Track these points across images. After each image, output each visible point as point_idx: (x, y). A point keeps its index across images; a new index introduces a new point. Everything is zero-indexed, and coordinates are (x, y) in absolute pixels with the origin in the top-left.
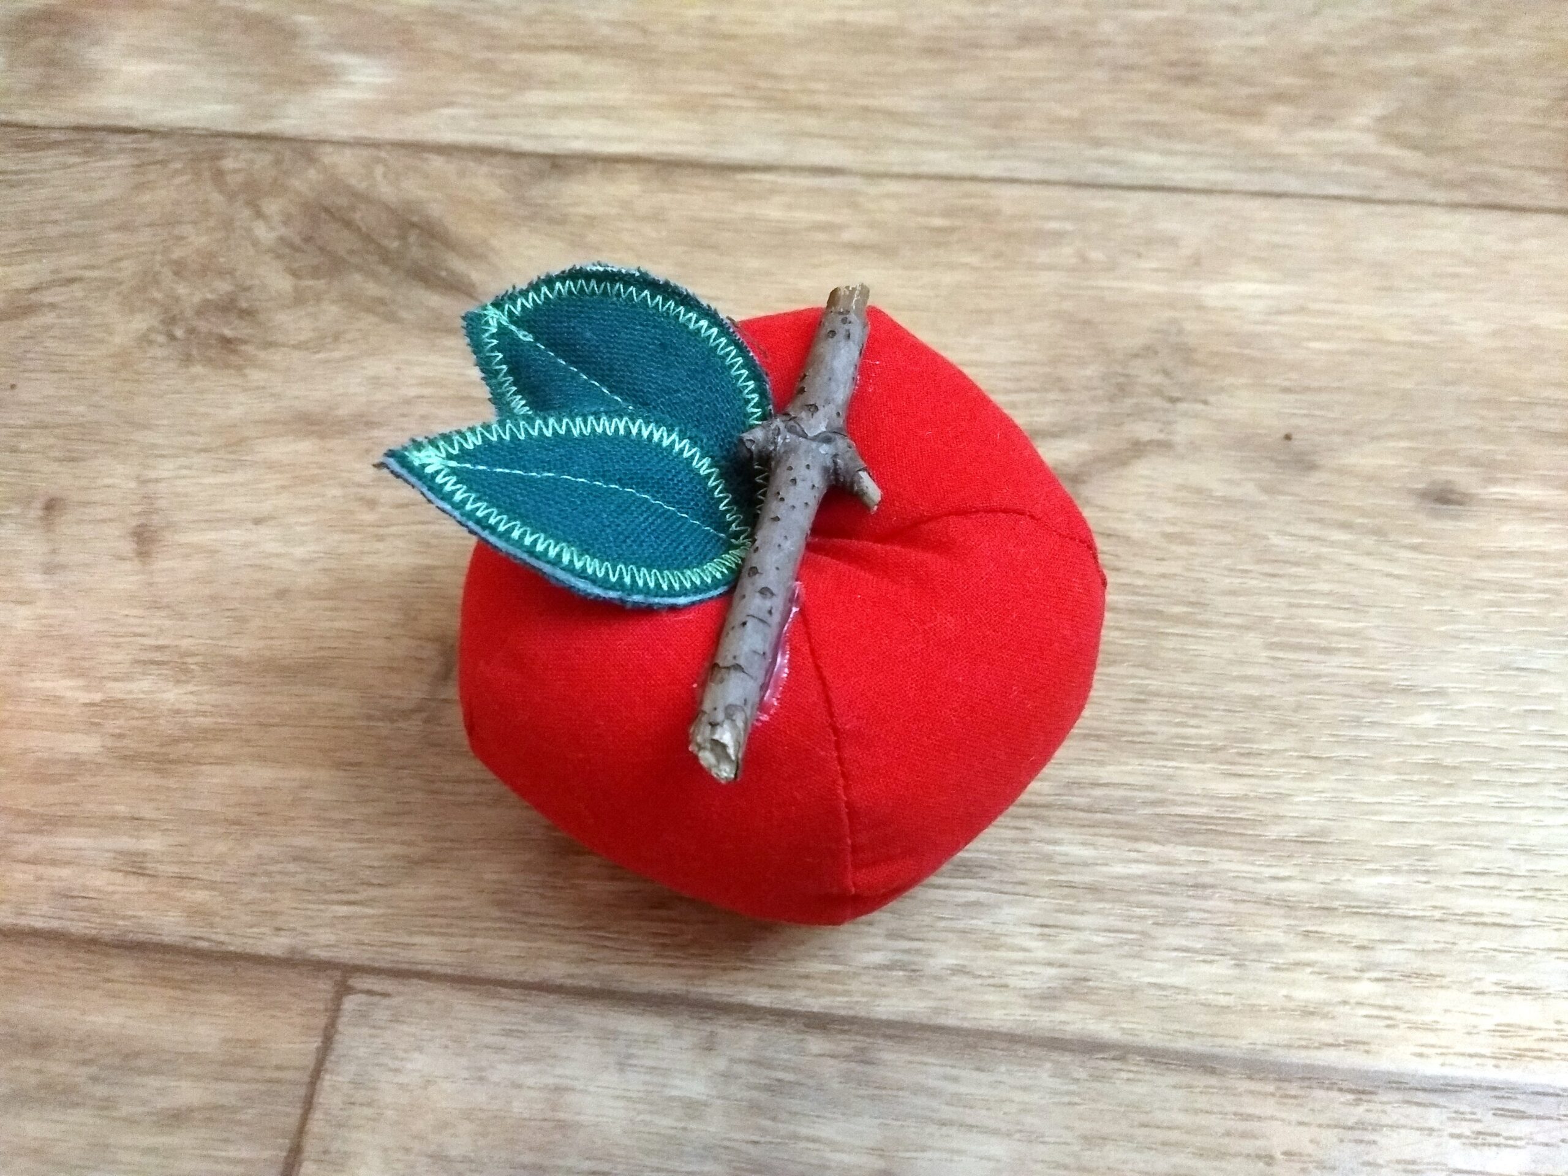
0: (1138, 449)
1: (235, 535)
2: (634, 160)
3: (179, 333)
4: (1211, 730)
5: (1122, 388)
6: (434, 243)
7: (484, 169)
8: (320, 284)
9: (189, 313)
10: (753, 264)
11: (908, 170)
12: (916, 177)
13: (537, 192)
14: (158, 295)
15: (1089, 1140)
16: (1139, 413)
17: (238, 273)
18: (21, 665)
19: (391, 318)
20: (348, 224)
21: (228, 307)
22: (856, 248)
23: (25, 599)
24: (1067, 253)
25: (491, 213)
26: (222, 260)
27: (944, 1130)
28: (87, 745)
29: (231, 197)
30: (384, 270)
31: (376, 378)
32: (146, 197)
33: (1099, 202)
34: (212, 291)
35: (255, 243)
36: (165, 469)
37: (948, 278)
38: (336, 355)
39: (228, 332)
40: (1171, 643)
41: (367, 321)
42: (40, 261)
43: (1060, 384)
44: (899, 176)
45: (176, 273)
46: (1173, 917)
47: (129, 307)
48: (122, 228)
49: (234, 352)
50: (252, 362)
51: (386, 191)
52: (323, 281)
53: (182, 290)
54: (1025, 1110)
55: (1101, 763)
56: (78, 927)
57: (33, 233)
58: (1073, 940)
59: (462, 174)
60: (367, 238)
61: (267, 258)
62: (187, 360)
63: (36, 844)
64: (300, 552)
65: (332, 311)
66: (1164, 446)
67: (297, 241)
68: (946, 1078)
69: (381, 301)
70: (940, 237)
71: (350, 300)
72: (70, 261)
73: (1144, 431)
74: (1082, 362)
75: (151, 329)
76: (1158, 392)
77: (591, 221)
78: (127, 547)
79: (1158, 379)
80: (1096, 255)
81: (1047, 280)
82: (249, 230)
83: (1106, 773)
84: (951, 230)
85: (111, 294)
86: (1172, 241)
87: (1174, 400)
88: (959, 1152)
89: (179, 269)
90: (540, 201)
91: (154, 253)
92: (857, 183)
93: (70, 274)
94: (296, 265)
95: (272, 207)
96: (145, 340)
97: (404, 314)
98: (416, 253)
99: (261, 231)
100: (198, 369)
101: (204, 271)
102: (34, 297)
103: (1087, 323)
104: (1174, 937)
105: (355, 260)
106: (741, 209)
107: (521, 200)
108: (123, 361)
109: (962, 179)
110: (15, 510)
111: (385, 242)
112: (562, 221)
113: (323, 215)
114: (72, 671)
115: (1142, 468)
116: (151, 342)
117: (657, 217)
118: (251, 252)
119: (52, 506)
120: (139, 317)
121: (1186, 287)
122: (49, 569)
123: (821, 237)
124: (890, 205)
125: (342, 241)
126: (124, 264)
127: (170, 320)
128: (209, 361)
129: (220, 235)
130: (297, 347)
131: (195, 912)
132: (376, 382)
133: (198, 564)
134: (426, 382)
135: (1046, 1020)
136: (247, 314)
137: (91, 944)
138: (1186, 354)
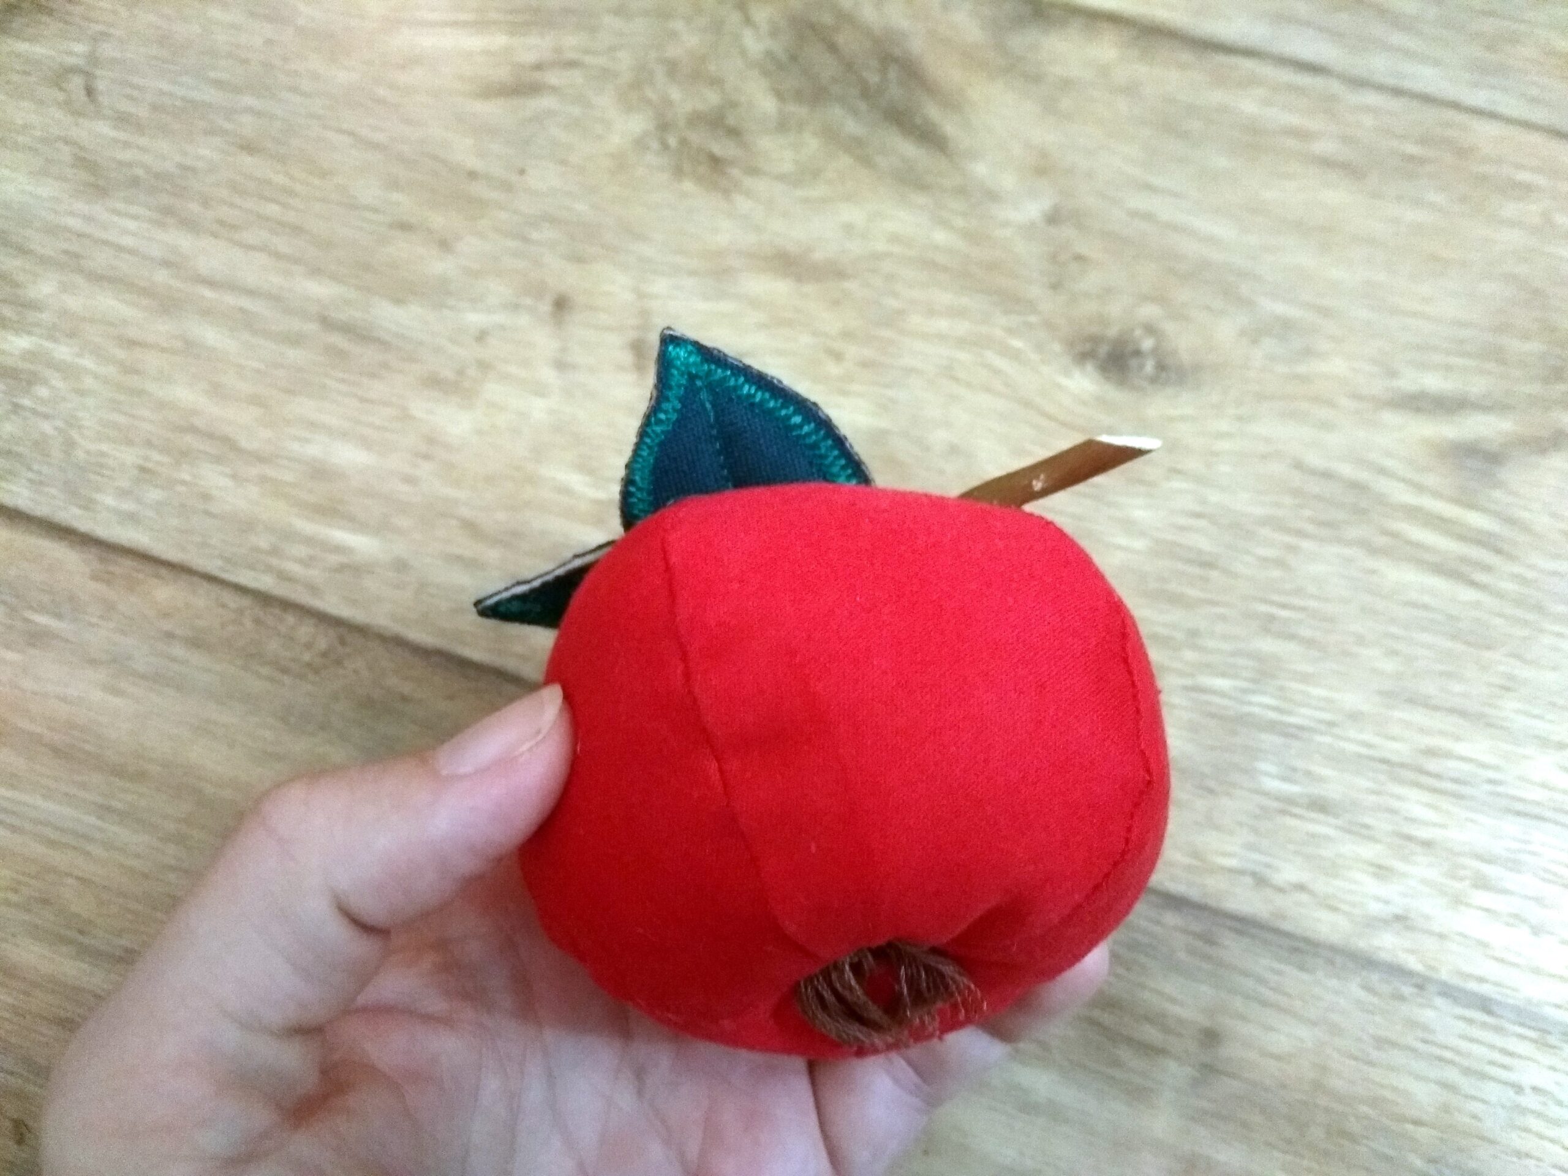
5: (1556, 374)
6: (912, 83)
8: (803, 112)
9: (680, 122)
14: (651, 96)
15: (1379, 1043)
17: (726, 86)
18: (538, 453)
20: (833, 48)
21: (715, 122)
25: (970, 57)
26: (712, 67)
34: (703, 101)
35: (743, 52)
38: (814, 194)
39: (717, 149)
41: (845, 161)
42: (542, 36)
44: (1380, 88)
45: (671, 75)
47: (626, 104)
48: (619, 12)
49: (722, 173)
50: (739, 187)
51: (869, 14)
52: (805, 109)
53: (675, 94)
58: (1402, 885)
60: (849, 66)
61: (753, 72)
62: (679, 173)
65: (812, 144)
67: (784, 58)
69: (858, 141)
70: (1410, 167)
71: (830, 135)
75: (646, 134)
77: (1066, 84)
78: (629, 359)
82: (738, 37)
85: (610, 86)
88: (1273, 1028)
89: (672, 68)
91: (649, 48)
92: (1335, 86)
93: (571, 55)
94: (780, 86)
95: (761, 14)
97: (879, 160)
99: (749, 40)
100: (688, 185)
101: (696, 76)
102: (537, 75)
105: (836, 90)
108: (620, 164)
110: (528, 301)
111: (865, 74)
112: (1036, 79)
113: (809, 33)
115: (1557, 461)
119: (561, 305)
120: (635, 117)
122: (561, 365)
123: (1291, 143)
124: (1368, 121)
125: (827, 67)
126: (621, 54)
127: (664, 126)
128: (699, 180)
130: (781, 178)
136: (734, 133)
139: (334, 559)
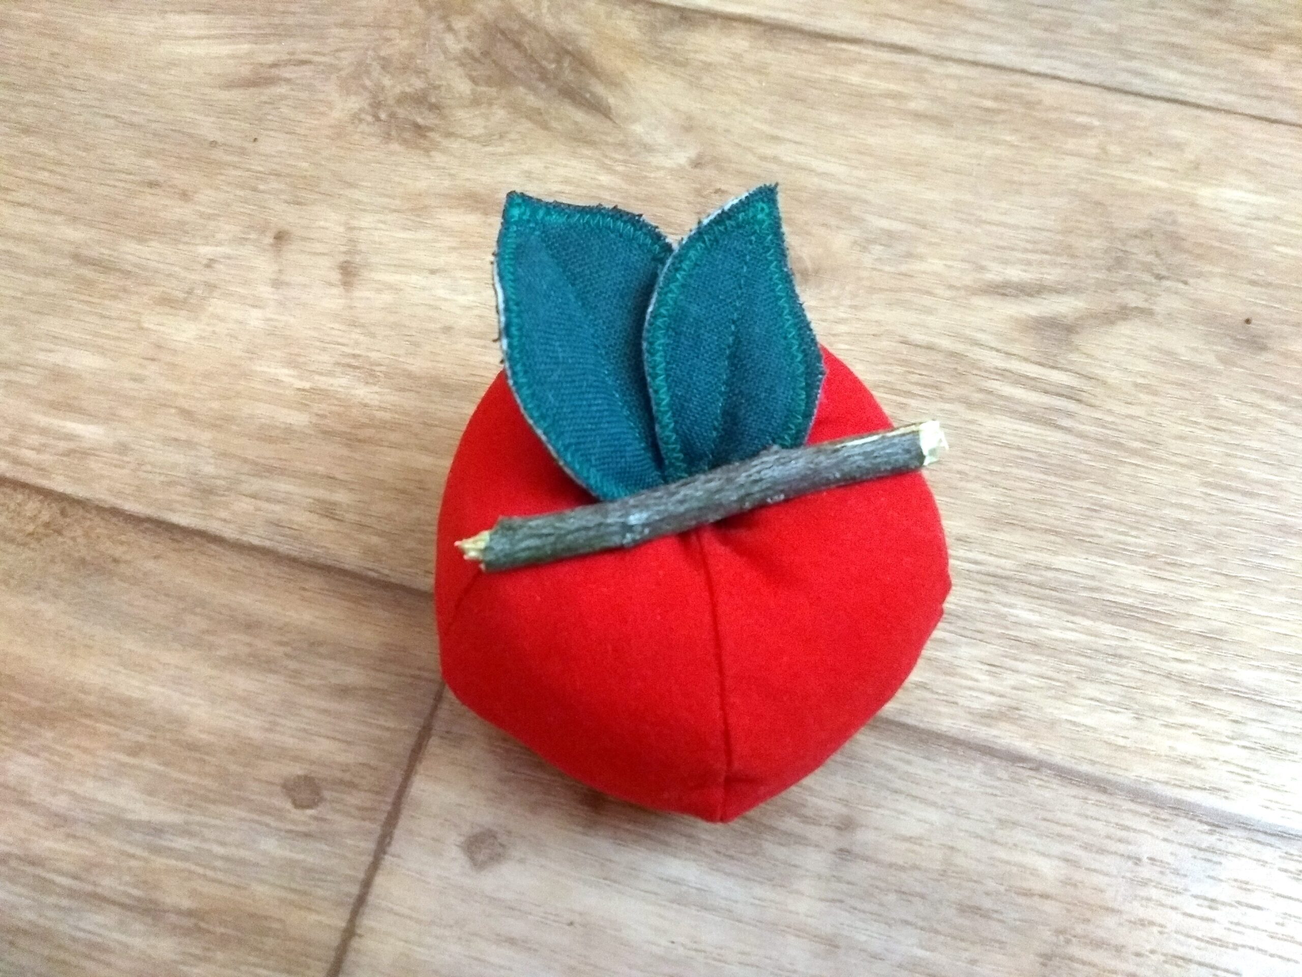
0: (1124, 313)
1: (415, 279)
2: (747, 21)
3: (383, 116)
4: (1147, 541)
5: (1119, 263)
6: (582, 69)
7: (628, 13)
8: (493, 91)
9: (391, 101)
10: (834, 118)
11: (970, 57)
12: (975, 64)
13: (668, 37)
14: (368, 83)
15: (1003, 823)
16: (1129, 284)
17: (430, 74)
18: (252, 353)
19: (545, 127)
20: (518, 45)
21: (420, 100)
22: (918, 116)
23: (257, 304)
24: (1090, 145)
25: (630, 50)
26: (419, 61)
27: (897, 797)
28: (298, 419)
29: (429, 11)
30: (543, 86)
31: (530, 172)
33: (1125, 105)
34: (410, 86)
35: (445, 51)
36: (366, 221)
37: (990, 151)
38: (501, 150)
39: (419, 120)
40: (1127, 470)
41: (527, 125)
42: (280, 43)
43: (1069, 251)
44: (961, 61)
45: (383, 67)
46: (1091, 676)
47: (345, 89)
48: (344, 25)
49: (425, 137)
50: (436, 146)
51: (548, 21)
52: (494, 89)
53: (387, 81)
54: (957, 792)
55: (1055, 553)
56: (284, 548)
57: (277, 21)
58: (1011, 679)
59: (609, 15)
60: (531, 59)
61: (453, 64)
62: (387, 137)
63: (257, 484)
64: (462, 300)
65: (500, 114)
66: (1146, 313)
67: (477, 54)
68: (901, 760)
69: (538, 111)
70: (987, 117)
71: (514, 107)
72: (302, 47)
73: (1133, 299)
74: (1090, 235)
75: (362, 110)
76: (1148, 268)
77: (708, 67)
78: (335, 276)
79: (1150, 258)
80: (1115, 149)
81: (1071, 164)
82: (440, 39)
83: (1060, 561)
84: (999, 111)
85: (334, 77)
86: (1178, 146)
87: (1159, 277)
88: (904, 813)
89: (386, 64)
90: (668, 45)
91: (367, 49)
92: (925, 62)
93: (304, 57)
94: (474, 74)
95: (460, 24)
96: (356, 118)
97: (555, 125)
98: (568, 75)
99: (450, 41)
100: (395, 146)
101: (405, 68)
102: (274, 72)
103: (1098, 203)
104: (1090, 690)
105: (520, 75)
106: (829, 72)
107: (655, 43)
108: (339, 133)
109: (1013, 70)
110: (253, 236)
111: (544, 63)
112: (684, 64)
113: (499, 36)
114: (292, 362)
115: (1124, 329)
116: (361, 120)
117: (760, 70)
118: (442, 58)
119: (281, 237)
120: (353, 98)
121: (1185, 186)
122: (277, 284)
123: (890, 103)
124: (952, 85)
125: (512, 59)
126: (343, 55)
127: (377, 105)
128: (405, 142)
129: (420, 41)
130: (472, 139)
131: (368, 551)
133: (387, 297)
134: (566, 181)
135: (983, 733)
136: (435, 108)
137: (293, 561)
138: (1175, 241)
139: (63, 445)
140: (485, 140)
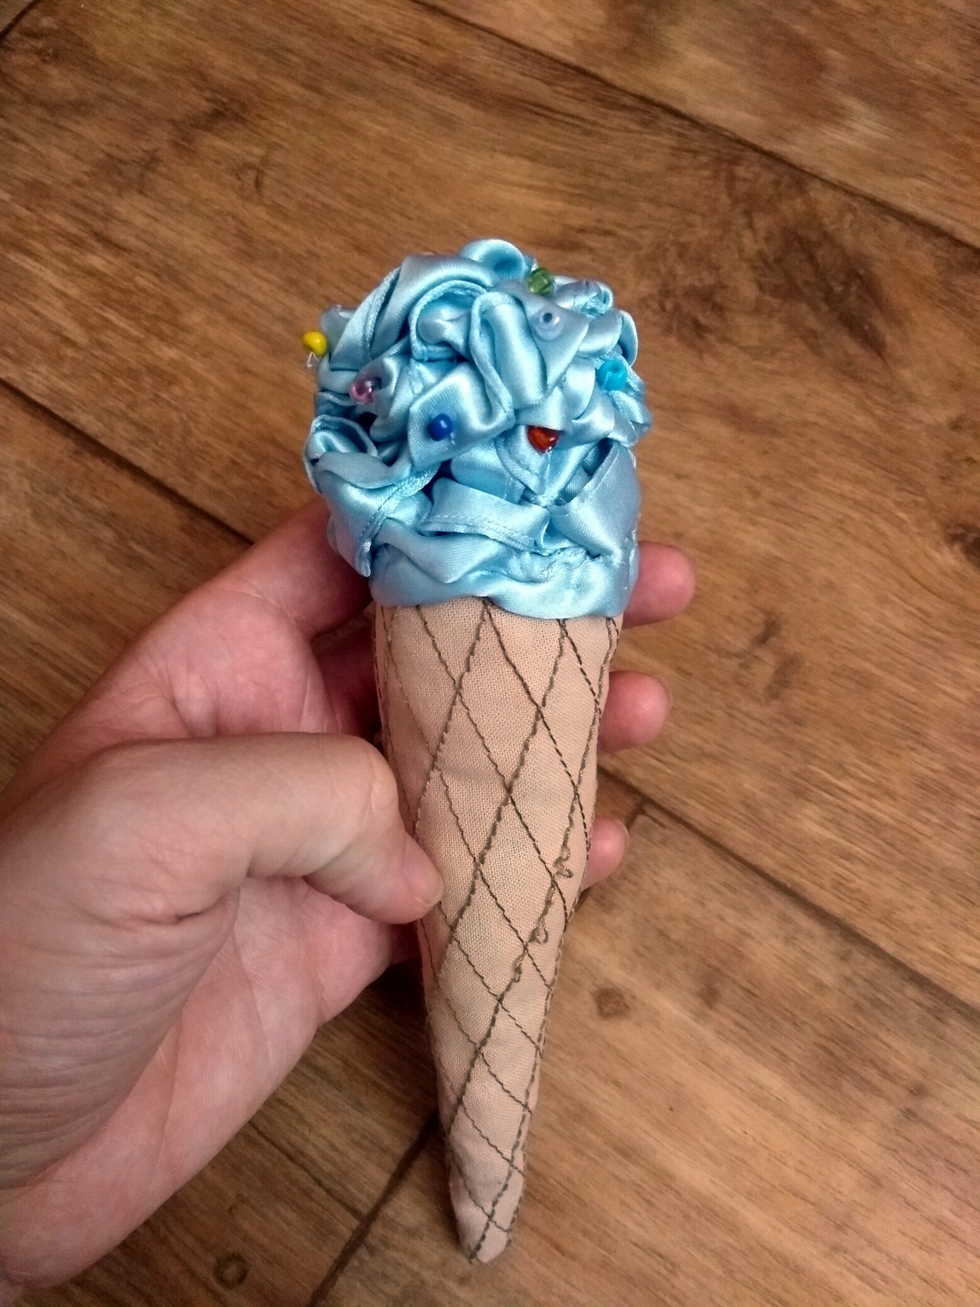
1: (661, 480)
3: (669, 306)
7: (928, 245)
8: (776, 302)
13: (962, 282)
19: (816, 350)
20: (811, 258)
21: (705, 297)
29: (736, 202)
30: (825, 308)
32: (675, 180)
35: (741, 250)
39: (702, 320)
41: (799, 346)
45: (680, 255)
48: (653, 201)
49: (701, 337)
50: (710, 349)
52: (778, 301)
53: (680, 270)
57: (592, 182)
59: (909, 244)
64: (699, 510)
65: (778, 329)
69: (814, 333)
71: (792, 324)
89: (683, 250)
93: (609, 227)
95: (762, 222)
96: (644, 302)
97: (827, 351)
98: (853, 302)
100: (672, 341)
102: (580, 237)
113: (796, 244)
126: (645, 232)
127: (665, 293)
128: (681, 338)
130: (745, 349)
132: (789, 399)
136: (718, 308)
140: (756, 353)
